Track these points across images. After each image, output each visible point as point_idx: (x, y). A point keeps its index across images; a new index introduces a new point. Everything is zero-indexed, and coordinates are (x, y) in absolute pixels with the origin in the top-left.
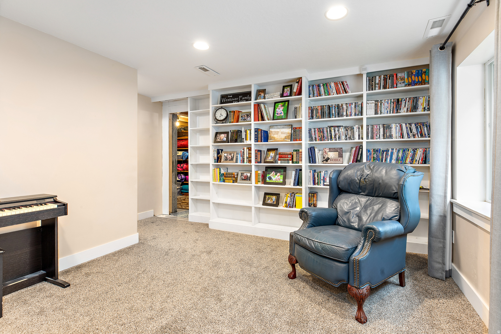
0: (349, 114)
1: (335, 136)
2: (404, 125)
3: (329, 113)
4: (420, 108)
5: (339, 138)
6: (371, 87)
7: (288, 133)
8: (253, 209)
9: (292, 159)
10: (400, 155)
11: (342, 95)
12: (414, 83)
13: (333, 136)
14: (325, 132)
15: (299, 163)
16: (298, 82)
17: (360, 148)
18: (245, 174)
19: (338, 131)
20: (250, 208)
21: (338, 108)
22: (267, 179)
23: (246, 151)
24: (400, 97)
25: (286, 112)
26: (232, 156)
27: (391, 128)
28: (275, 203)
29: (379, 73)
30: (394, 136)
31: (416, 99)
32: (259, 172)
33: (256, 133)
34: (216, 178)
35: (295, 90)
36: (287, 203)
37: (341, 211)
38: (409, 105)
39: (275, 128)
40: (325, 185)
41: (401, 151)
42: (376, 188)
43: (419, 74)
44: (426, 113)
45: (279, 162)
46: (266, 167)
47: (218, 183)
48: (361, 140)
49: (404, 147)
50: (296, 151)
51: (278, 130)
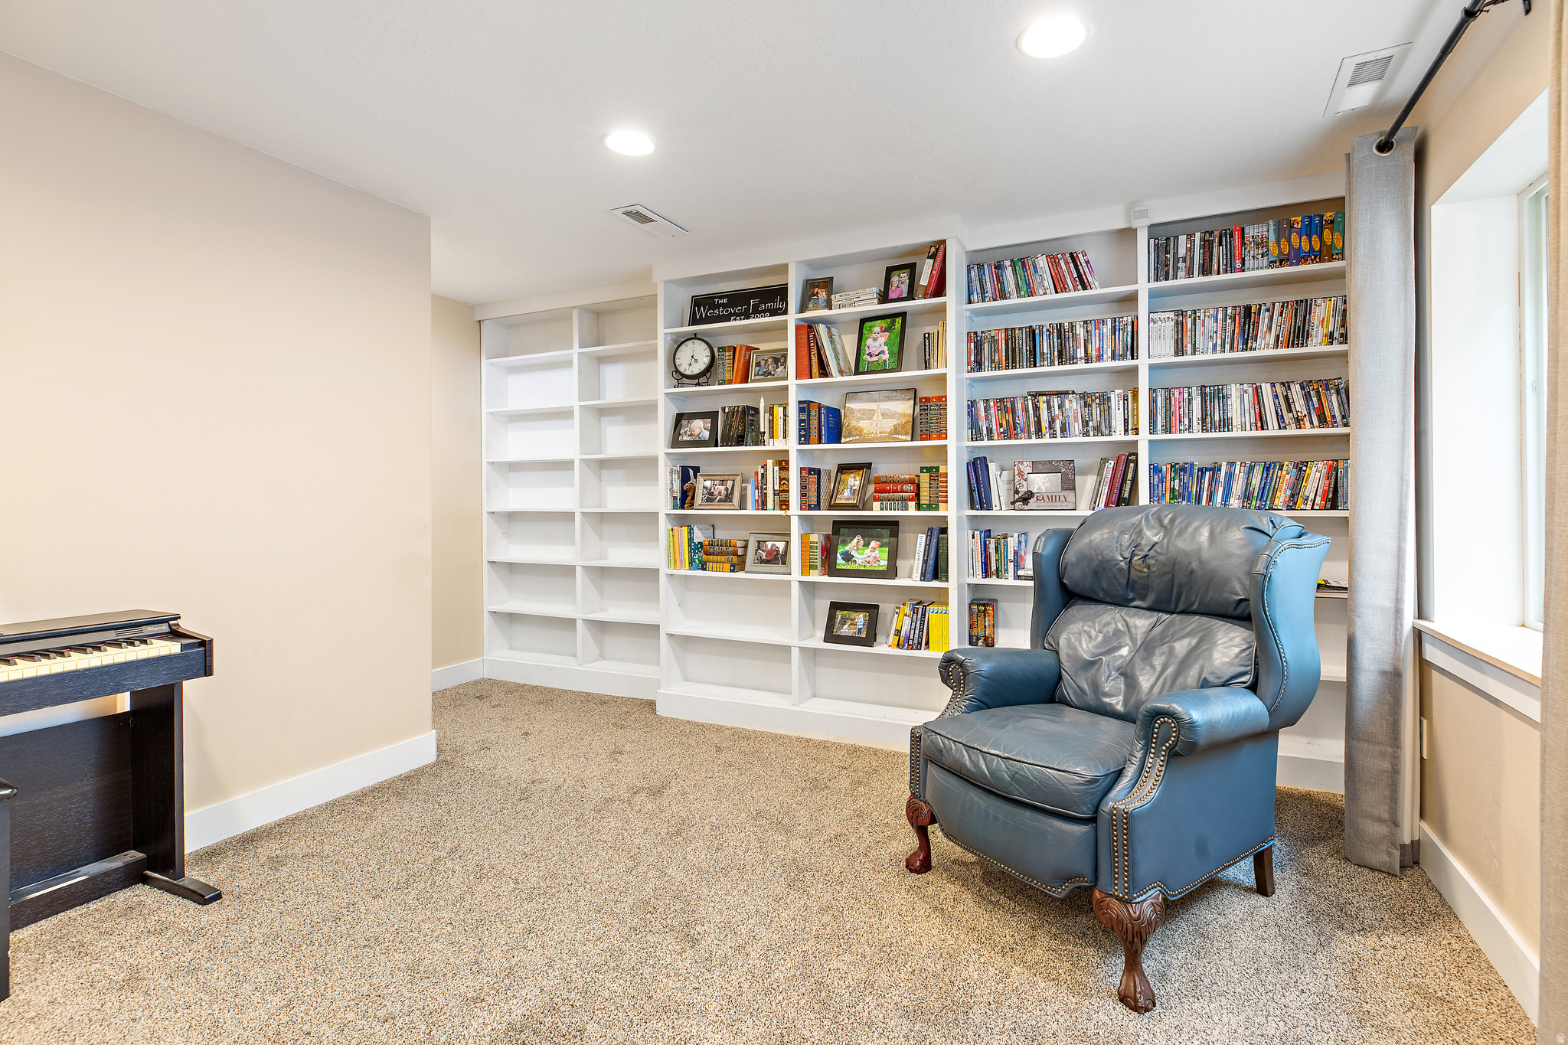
0: (1094, 353)
1: (1052, 422)
2: (1266, 389)
3: (1033, 352)
4: (1318, 334)
5: (1063, 429)
6: (1162, 268)
7: (904, 415)
8: (795, 653)
9: (918, 496)
10: (1256, 481)
11: (1073, 294)
12: (1297, 257)
13: (1045, 424)
14: (1020, 411)
15: (937, 508)
16: (933, 256)
17: (1128, 461)
18: (769, 544)
19: (1061, 406)
20: (787, 649)
21: (1061, 335)
22: (840, 560)
23: (772, 470)
24: (1253, 299)
25: (896, 349)
27: (1226, 398)
28: (864, 634)
29: (1187, 225)
30: (1236, 421)
31: (1303, 308)
32: (814, 538)
33: (804, 416)
34: (677, 556)
35: (924, 281)
36: (903, 633)
37: (1069, 656)
38: (1282, 324)
39: (861, 401)
40: (1019, 578)
41: (1258, 471)
42: (1181, 586)
43: (1309, 230)
44: (1336, 347)
45: (876, 505)
46: (835, 523)
47: (686, 571)
48: (1131, 437)
49: (1270, 458)
50: (929, 470)
51: (872, 406)
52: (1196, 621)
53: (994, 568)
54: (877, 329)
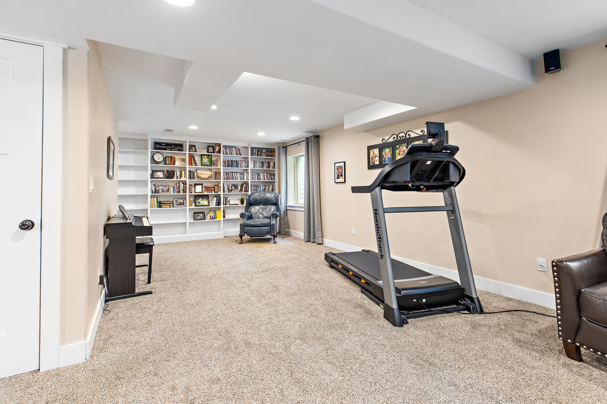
0: (242, 166)
1: (235, 177)
2: (265, 174)
3: (232, 165)
4: (271, 167)
5: (237, 179)
6: (252, 154)
7: (210, 174)
8: (188, 224)
9: (214, 191)
10: (264, 188)
11: (239, 156)
12: (268, 156)
13: (234, 178)
14: (230, 175)
15: (218, 192)
16: (219, 146)
17: (247, 184)
18: (179, 201)
19: (237, 175)
20: (185, 223)
21: (236, 163)
22: (197, 203)
23: (182, 185)
24: (264, 161)
25: (210, 162)
26: (167, 189)
27: (260, 175)
28: (203, 218)
29: (255, 148)
30: (261, 179)
31: (269, 163)
32: (192, 199)
33: (190, 173)
34: (153, 205)
35: (217, 150)
36: (211, 216)
37: (253, 213)
38: (267, 165)
39: (200, 171)
40: (230, 205)
41: (264, 186)
42: (267, 201)
43: (271, 152)
44: (273, 169)
45: (206, 192)
46: (195, 196)
47: (156, 208)
48: (247, 181)
49: (265, 184)
50: (217, 185)
51: (203, 172)
52: (269, 206)
53: (225, 203)
54: (205, 157)
